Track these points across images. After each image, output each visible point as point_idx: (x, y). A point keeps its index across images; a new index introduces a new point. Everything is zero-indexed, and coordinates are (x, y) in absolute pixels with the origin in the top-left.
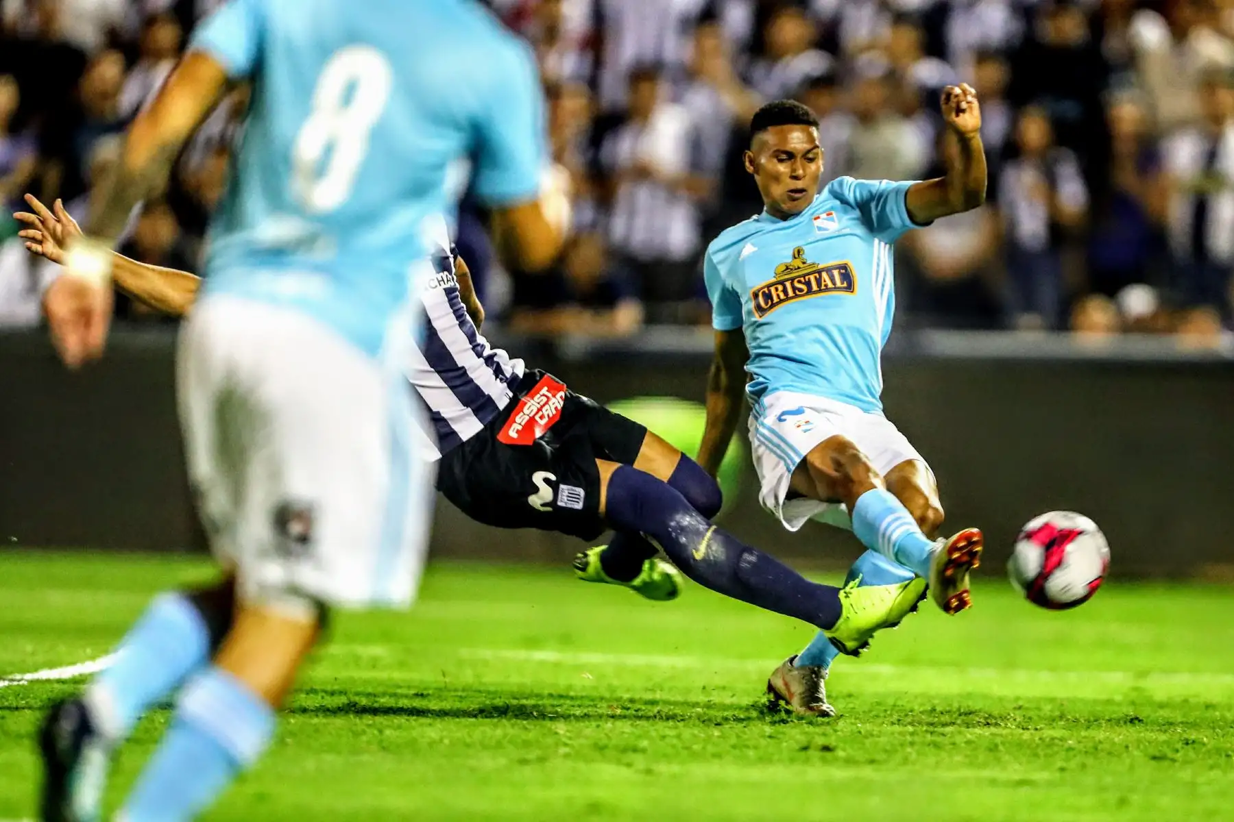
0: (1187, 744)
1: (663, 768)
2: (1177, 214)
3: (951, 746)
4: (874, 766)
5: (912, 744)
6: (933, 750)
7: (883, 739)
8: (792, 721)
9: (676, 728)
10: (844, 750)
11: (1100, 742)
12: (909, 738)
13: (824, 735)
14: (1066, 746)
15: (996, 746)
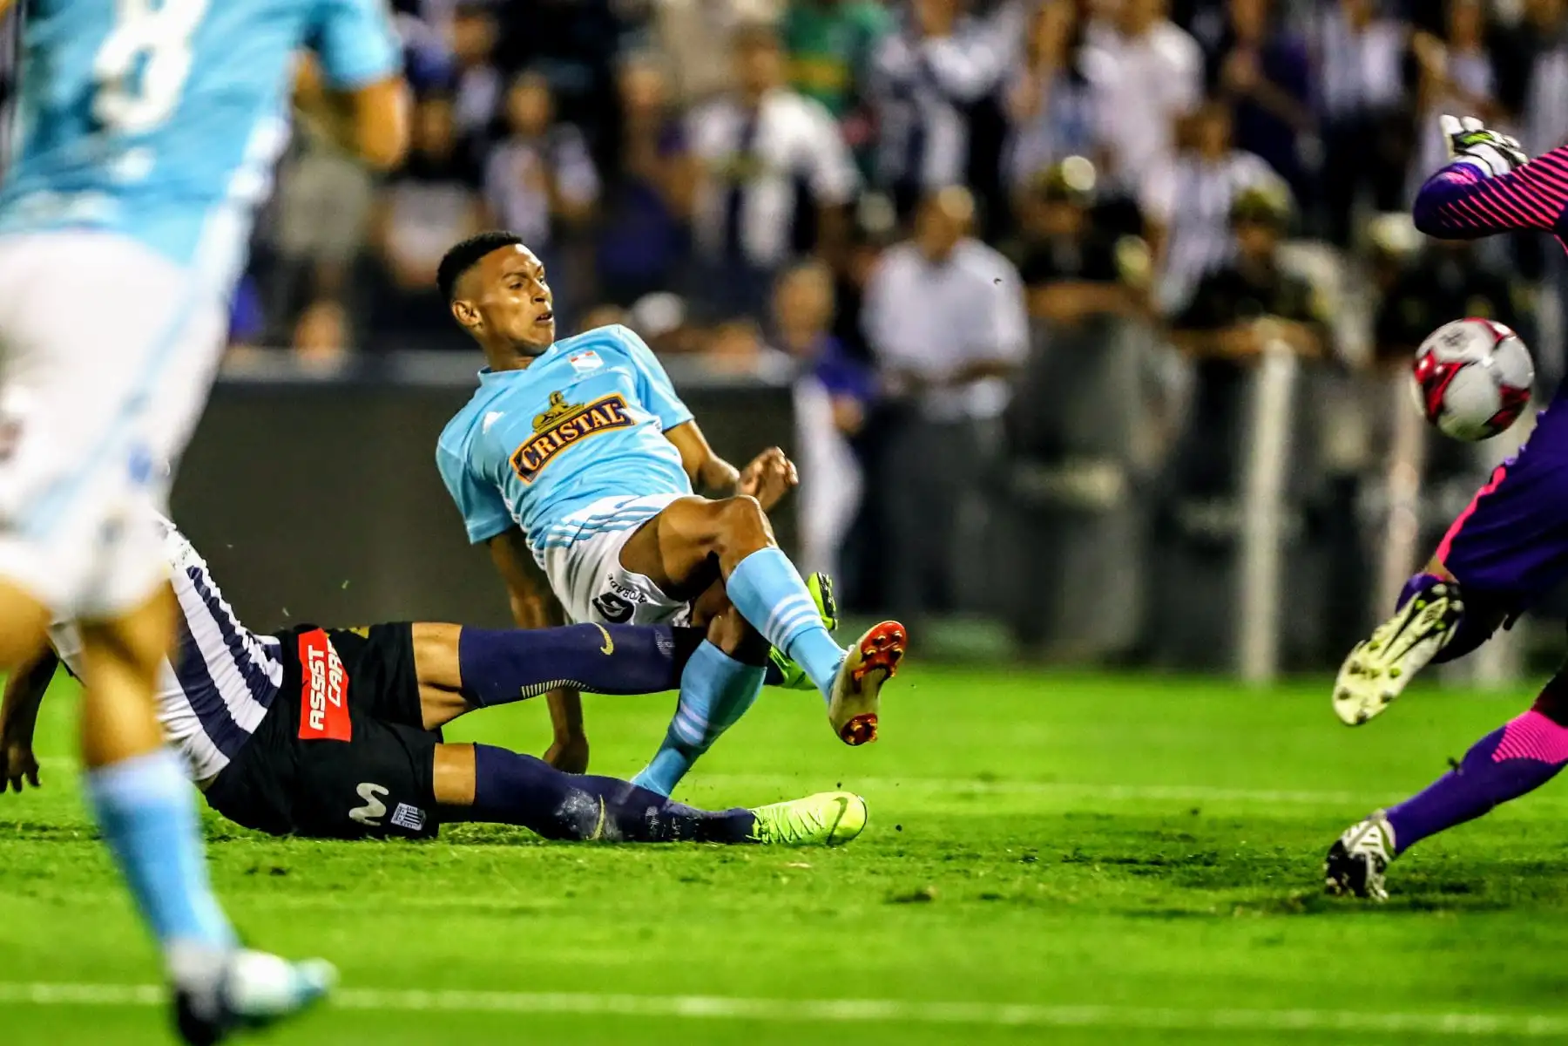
0: (725, 862)
1: (76, 897)
2: (705, 204)
3: (433, 867)
4: (338, 893)
5: (384, 865)
6: (409, 871)
7: (348, 859)
8: (235, 838)
9: (91, 847)
10: (300, 873)
11: (617, 860)
12: (381, 858)
13: (275, 854)
14: (574, 866)
15: (489, 866)
